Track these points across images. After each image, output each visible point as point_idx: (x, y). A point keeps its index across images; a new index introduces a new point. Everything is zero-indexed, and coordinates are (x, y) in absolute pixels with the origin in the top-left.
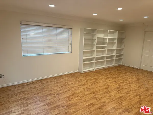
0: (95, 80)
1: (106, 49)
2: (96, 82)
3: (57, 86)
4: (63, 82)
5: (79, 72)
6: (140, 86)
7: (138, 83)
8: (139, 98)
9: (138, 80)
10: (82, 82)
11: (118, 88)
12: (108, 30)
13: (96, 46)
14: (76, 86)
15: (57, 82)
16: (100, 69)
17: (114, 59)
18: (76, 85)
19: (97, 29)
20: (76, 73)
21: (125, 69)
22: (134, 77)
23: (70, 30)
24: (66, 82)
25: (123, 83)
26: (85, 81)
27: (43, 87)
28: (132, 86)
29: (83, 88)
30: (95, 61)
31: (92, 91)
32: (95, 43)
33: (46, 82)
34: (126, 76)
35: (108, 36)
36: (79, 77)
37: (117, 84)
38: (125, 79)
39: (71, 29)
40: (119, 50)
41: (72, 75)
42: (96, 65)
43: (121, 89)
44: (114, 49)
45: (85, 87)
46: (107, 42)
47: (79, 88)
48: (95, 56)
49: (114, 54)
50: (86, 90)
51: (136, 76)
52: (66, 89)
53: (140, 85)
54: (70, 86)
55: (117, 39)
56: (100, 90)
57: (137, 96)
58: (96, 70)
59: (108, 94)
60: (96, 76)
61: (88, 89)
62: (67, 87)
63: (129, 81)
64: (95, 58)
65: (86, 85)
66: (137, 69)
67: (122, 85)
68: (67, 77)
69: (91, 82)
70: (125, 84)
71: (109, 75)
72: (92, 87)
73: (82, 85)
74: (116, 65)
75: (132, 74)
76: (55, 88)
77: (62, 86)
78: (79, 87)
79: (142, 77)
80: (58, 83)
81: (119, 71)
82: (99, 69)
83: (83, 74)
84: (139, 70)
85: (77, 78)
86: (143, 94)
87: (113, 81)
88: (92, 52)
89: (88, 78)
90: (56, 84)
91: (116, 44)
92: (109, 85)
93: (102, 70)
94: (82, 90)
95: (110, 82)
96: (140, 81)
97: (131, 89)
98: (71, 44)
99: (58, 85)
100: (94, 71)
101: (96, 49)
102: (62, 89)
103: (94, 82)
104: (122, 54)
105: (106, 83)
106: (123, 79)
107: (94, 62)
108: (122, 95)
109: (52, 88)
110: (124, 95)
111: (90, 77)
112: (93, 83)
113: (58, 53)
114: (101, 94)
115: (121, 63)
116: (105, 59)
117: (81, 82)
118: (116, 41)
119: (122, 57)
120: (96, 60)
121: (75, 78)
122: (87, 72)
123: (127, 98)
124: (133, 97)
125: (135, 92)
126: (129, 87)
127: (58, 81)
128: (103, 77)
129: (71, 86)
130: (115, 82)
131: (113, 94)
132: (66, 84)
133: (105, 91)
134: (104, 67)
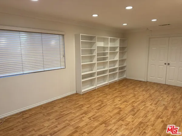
0: (101, 103)
1: (108, 60)
2: (103, 105)
3: (49, 120)
4: (56, 111)
5: (77, 94)
6: (156, 104)
7: (152, 100)
8: (163, 121)
9: (150, 96)
10: (84, 108)
11: (132, 110)
12: (109, 37)
13: (96, 57)
14: (77, 116)
15: (47, 113)
16: (103, 86)
17: (117, 71)
18: (77, 114)
19: (97, 36)
20: (73, 95)
21: (131, 83)
22: (144, 93)
23: (61, 37)
24: (62, 111)
25: (136, 103)
26: (88, 106)
27: (27, 124)
28: (147, 105)
29: (89, 117)
30: (96, 76)
31: (101, 119)
32: (95, 54)
33: (31, 116)
34: (136, 93)
35: (110, 45)
36: (79, 101)
37: (130, 104)
38: (136, 96)
39: (63, 35)
40: (122, 61)
41: (69, 99)
42: (97, 82)
43: (136, 111)
44: (117, 61)
45: (90, 115)
46: (109, 52)
47: (82, 118)
48: (96, 70)
49: (117, 66)
50: (92, 119)
51: (146, 91)
52: (64, 123)
53: (155, 102)
54: (68, 118)
55: (119, 48)
56: (111, 117)
57: (158, 118)
58: (98, 87)
59: (123, 121)
60: (100, 96)
61: (95, 119)
62: (65, 119)
63: (141, 98)
64: (96, 73)
65: (90, 111)
66: (144, 82)
67: (135, 105)
68: (62, 102)
69: (97, 106)
70: (138, 103)
71: (116, 93)
72: (100, 113)
73: (85, 113)
74: (119, 79)
75: (141, 89)
76: (46, 124)
77: (56, 119)
78: (81, 116)
79: (153, 92)
80: (49, 114)
81: (125, 86)
82: (101, 86)
83: (84, 96)
84: (146, 83)
85: (77, 103)
86: (163, 114)
87: (123, 100)
88: (92, 66)
89: (92, 101)
90: (46, 116)
91: (118, 54)
92: (120, 108)
93: (106, 87)
94: (88, 120)
95: (120, 102)
96: (153, 97)
97: (148, 109)
98: (64, 56)
99: (51, 117)
100: (96, 89)
101: (97, 61)
102: (57, 123)
103: (100, 105)
104: (125, 65)
105: (116, 105)
106: (134, 96)
107: (96, 78)
108: (140, 120)
109: (41, 124)
110: (143, 120)
111: (94, 98)
112: (99, 107)
113: (45, 70)
114: (115, 123)
115: (125, 76)
116: (108, 74)
117: (82, 108)
118: (118, 50)
119: (125, 69)
120: (98, 75)
121: (73, 103)
122: (87, 92)
123: (148, 124)
124: (155, 121)
125: (154, 113)
126: (145, 107)
127: (50, 110)
128: (109, 97)
129: (70, 116)
130: (126, 101)
131: (129, 120)
132: (61, 115)
133: (118, 117)
134: (106, 83)
